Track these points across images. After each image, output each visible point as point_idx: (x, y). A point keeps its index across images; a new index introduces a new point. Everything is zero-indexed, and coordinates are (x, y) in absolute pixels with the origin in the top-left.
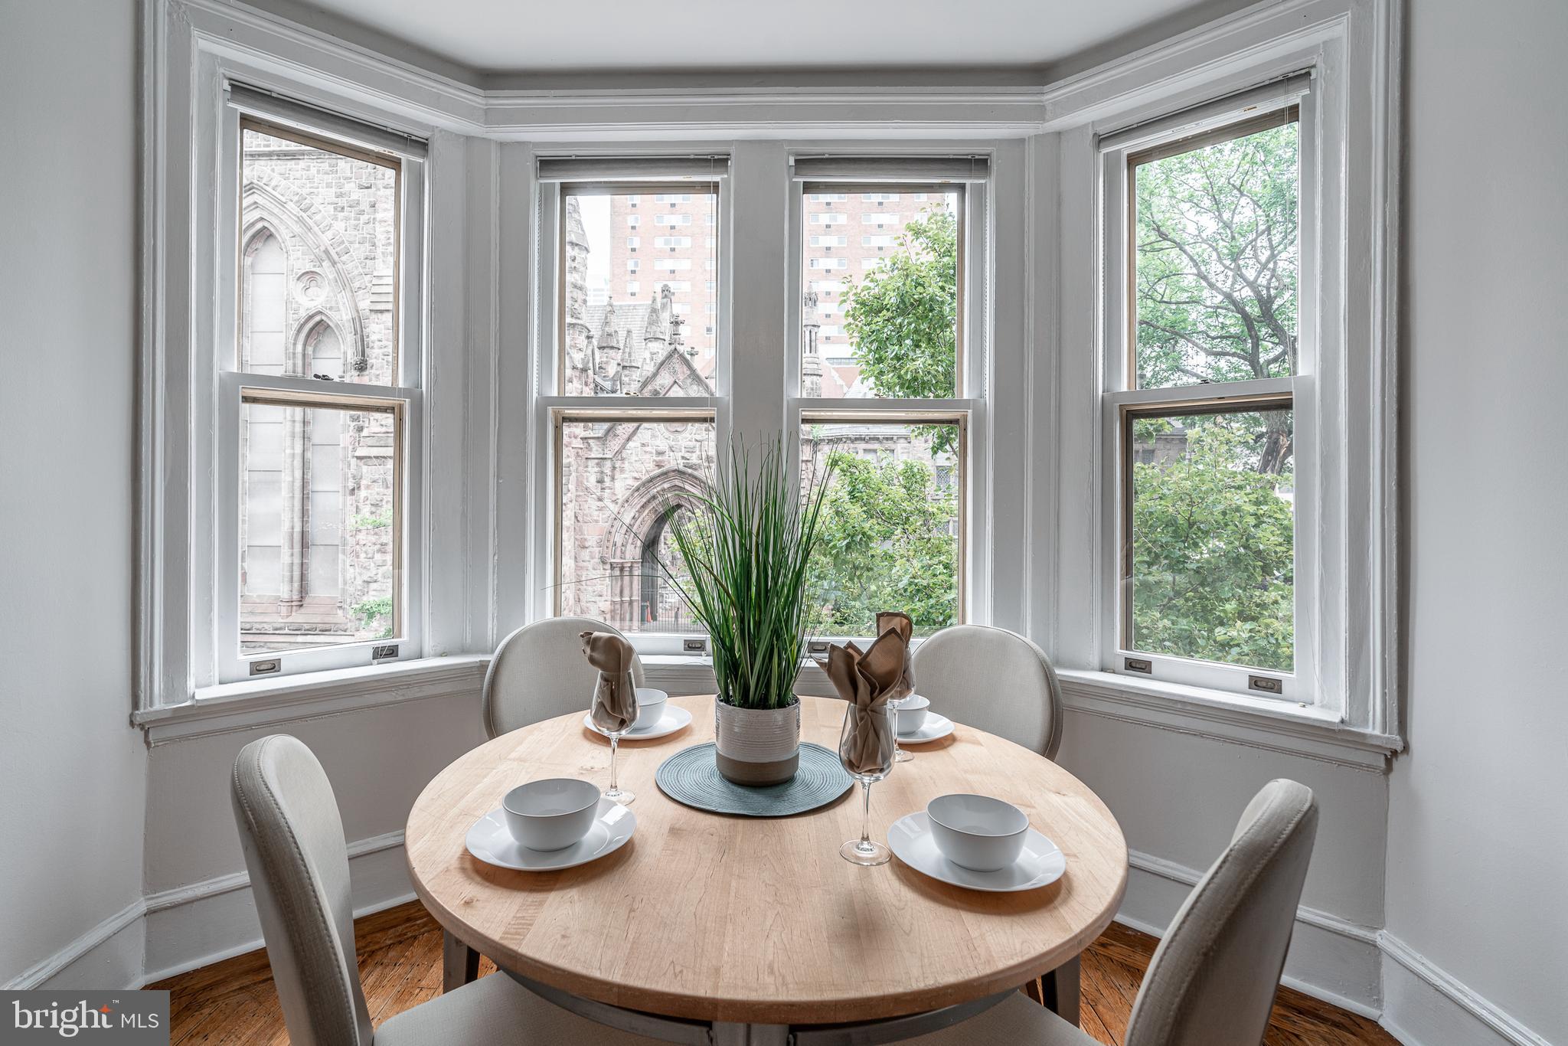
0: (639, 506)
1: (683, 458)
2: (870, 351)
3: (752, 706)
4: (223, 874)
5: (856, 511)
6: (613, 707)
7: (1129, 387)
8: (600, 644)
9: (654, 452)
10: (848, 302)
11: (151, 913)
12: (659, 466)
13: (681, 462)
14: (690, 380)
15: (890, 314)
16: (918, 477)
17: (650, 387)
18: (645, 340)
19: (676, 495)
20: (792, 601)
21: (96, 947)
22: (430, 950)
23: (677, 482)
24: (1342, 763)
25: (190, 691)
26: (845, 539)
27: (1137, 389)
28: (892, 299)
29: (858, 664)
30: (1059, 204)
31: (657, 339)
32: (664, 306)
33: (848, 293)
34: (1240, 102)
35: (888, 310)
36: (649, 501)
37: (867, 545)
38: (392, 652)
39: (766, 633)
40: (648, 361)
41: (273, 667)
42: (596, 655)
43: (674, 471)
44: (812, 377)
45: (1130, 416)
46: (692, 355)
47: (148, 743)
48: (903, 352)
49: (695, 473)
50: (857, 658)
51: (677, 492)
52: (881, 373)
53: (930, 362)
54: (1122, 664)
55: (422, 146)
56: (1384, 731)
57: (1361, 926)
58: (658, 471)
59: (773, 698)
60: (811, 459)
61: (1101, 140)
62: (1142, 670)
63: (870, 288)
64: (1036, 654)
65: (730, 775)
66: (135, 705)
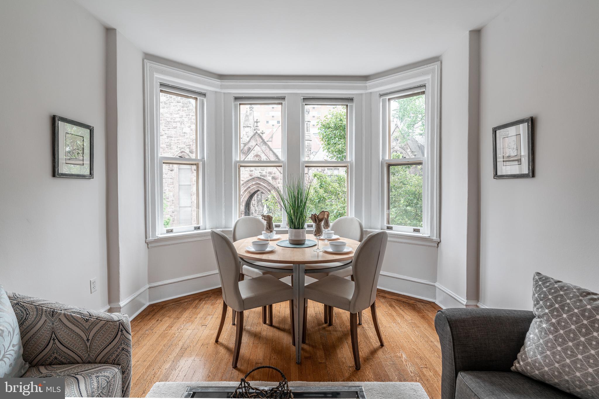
0: (243, 191)
1: (260, 172)
2: (326, 141)
3: (296, 229)
4: (164, 280)
5: (321, 191)
6: (269, 228)
7: (389, 158)
8: (266, 216)
9: (249, 170)
10: (319, 125)
11: (150, 288)
12: (251, 176)
13: (259, 174)
14: (262, 144)
15: (332, 129)
16: (343, 180)
17: (247, 146)
18: (244, 127)
19: (257, 186)
20: (304, 208)
21: (142, 293)
22: (216, 298)
23: (258, 182)
24: (429, 246)
25: (157, 235)
26: (318, 199)
27: (391, 159)
28: (332, 125)
29: (317, 217)
30: (371, 111)
31: (248, 127)
32: (250, 114)
33: (319, 122)
34: (410, 90)
35: (331, 128)
36: (247, 189)
37: (325, 201)
38: (199, 228)
39: (299, 214)
40: (245, 135)
41: (171, 231)
42: (265, 218)
43: (256, 178)
44: (308, 141)
45: (389, 166)
46: (262, 133)
47: (148, 247)
48: (335, 142)
49: (265, 178)
50: (316, 216)
51: (258, 185)
52: (329, 148)
53: (343, 145)
54: (386, 228)
55: (204, 95)
56: (436, 238)
57: (433, 282)
58: (250, 178)
59: (301, 227)
60: (307, 173)
61: (381, 95)
62: (390, 229)
63: (326, 121)
64: (359, 221)
65: (291, 242)
66: (146, 238)
